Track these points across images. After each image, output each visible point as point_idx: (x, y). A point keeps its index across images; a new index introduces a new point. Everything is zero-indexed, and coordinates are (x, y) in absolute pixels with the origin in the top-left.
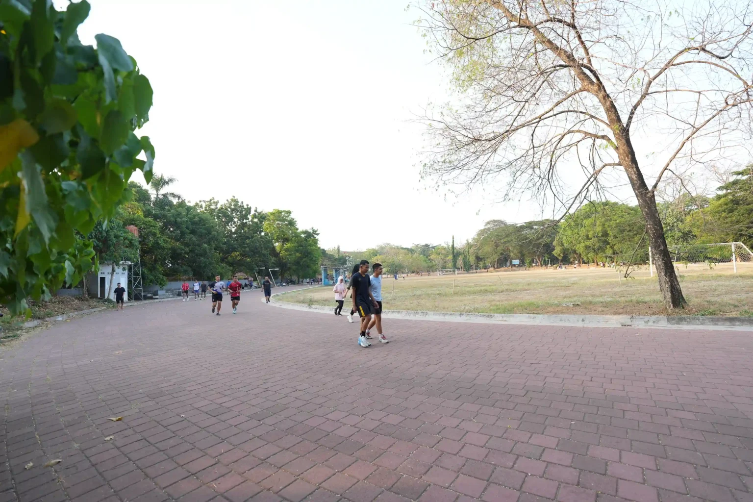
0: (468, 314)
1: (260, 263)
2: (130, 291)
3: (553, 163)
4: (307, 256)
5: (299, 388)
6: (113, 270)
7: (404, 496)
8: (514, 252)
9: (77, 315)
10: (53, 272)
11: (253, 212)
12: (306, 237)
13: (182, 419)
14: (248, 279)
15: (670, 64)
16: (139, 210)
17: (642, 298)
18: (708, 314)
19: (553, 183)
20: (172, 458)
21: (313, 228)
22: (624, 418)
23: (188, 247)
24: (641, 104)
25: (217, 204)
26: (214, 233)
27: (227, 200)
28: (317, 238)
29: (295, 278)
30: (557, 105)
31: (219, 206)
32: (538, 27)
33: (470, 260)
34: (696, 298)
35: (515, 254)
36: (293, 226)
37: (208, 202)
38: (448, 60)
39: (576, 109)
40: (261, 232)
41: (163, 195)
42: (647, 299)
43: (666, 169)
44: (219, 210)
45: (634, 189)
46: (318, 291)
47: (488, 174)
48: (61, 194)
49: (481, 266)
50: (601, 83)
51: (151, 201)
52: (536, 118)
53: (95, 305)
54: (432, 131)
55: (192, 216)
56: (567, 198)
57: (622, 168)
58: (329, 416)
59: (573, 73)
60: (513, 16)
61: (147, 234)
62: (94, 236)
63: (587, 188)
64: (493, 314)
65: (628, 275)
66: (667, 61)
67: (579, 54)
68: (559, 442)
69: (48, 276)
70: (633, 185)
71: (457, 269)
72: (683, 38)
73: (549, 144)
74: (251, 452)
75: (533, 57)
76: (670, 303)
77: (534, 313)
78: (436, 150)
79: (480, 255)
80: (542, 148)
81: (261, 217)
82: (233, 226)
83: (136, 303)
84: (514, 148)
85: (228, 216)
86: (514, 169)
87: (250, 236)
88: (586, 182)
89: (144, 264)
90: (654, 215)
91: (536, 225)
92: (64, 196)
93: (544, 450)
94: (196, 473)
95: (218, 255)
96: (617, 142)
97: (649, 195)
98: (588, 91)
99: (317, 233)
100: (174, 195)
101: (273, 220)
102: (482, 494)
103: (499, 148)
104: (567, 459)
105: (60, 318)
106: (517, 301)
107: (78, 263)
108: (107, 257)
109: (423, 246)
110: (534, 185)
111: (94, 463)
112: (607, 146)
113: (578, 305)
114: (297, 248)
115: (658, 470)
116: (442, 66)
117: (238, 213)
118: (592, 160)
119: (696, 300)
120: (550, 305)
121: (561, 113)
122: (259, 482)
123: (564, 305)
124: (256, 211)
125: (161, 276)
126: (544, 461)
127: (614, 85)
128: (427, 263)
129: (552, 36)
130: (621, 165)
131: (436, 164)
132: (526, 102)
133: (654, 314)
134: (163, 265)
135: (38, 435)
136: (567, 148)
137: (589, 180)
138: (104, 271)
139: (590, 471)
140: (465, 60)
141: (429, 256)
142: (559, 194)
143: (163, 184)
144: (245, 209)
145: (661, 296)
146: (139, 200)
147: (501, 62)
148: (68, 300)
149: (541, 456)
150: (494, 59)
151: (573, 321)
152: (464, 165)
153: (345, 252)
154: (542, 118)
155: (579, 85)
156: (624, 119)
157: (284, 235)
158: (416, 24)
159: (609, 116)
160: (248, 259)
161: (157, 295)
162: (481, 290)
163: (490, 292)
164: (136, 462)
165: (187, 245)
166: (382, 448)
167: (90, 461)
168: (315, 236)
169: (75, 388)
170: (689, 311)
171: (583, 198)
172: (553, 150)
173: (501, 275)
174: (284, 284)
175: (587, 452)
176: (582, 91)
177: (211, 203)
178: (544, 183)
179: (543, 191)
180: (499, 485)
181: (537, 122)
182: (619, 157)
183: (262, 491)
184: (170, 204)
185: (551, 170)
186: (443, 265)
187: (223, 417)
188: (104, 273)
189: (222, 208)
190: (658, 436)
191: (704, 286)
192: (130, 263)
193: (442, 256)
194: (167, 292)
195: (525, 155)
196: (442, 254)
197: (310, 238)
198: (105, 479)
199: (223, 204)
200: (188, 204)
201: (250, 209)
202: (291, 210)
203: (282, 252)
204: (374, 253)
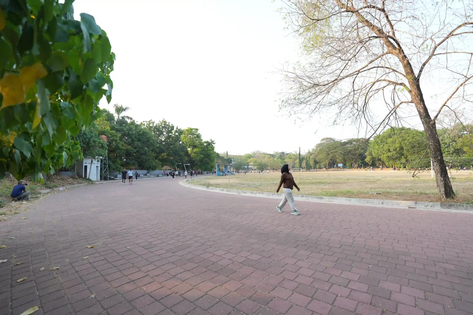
0: (307, 196)
1: (179, 161)
2: (101, 175)
3: (367, 101)
4: (208, 157)
5: (198, 235)
6: (92, 162)
7: (258, 303)
8: (339, 158)
9: (71, 187)
10: (56, 158)
11: (175, 129)
12: (207, 145)
13: (128, 249)
14: (171, 170)
15: (451, 34)
16: (108, 126)
17: (424, 191)
18: (471, 203)
19: (366, 114)
20: (120, 271)
21: (211, 140)
22: (405, 265)
23: (136, 149)
24: (428, 62)
25: (154, 123)
26: (151, 141)
27: (160, 121)
28: (214, 146)
30: (371, 62)
31: (155, 125)
32: (360, 11)
33: (310, 163)
34: (463, 192)
35: (340, 160)
36: (199, 138)
37: (148, 122)
38: (300, 34)
39: (383, 66)
40: (180, 141)
41: (122, 117)
42: (428, 192)
43: (444, 105)
44: (155, 127)
45: (421, 119)
46: (213, 179)
47: (323, 107)
48: (60, 109)
49: (318, 167)
50: (401, 48)
51: (115, 121)
52: (356, 72)
53: (81, 182)
54: (287, 79)
55: (138, 130)
56: (375, 124)
57: (413, 104)
58: (214, 253)
59: (382, 42)
60: (343, 4)
61: (112, 141)
62: (81, 141)
63: (389, 118)
64: (323, 197)
65: (415, 175)
66: (449, 33)
67: (387, 29)
68: (360, 277)
69: (54, 160)
70: (421, 115)
71: (302, 168)
72: (462, 16)
73: (364, 89)
74: (167, 271)
75: (356, 31)
76: (444, 195)
77: (350, 198)
78: (291, 91)
79: (317, 159)
80: (359, 91)
81: (180, 132)
82: (163, 137)
83: (104, 182)
84: (341, 91)
85: (160, 131)
86: (340, 105)
87: (173, 144)
88: (388, 113)
89: (109, 158)
90: (434, 136)
91: (354, 141)
92: (62, 110)
93: (350, 281)
94: (134, 281)
95: (154, 155)
96: (411, 87)
97: (432, 123)
98: (392, 53)
99: (214, 142)
100: (128, 118)
101: (187, 134)
102: (307, 305)
103: (331, 91)
104: (365, 287)
105: (61, 189)
106: (339, 190)
107: (70, 154)
108: (88, 154)
109: (280, 153)
110: (353, 115)
111: (77, 271)
112: (403, 90)
113: (380, 193)
114: (201, 152)
115: (426, 299)
116: (296, 38)
117: (166, 129)
118: (393, 99)
119: (464, 194)
120: (362, 193)
121: (373, 68)
122: (171, 288)
123: (371, 193)
124: (177, 128)
125: (119, 166)
126: (349, 288)
127: (410, 49)
129: (369, 18)
130: (413, 103)
131: (289, 101)
132: (349, 60)
133: (431, 201)
134: (121, 159)
135: (47, 253)
136: (377, 91)
137: (390, 112)
138: (87, 162)
139: (379, 297)
140: (311, 34)
141: (284, 159)
142: (370, 122)
143: (122, 110)
144: (170, 127)
145: (438, 190)
146: (107, 120)
147: (334, 35)
148: (66, 178)
149: (348, 285)
150: (329, 33)
151: (376, 203)
152: (307, 102)
153: (231, 156)
154: (360, 71)
155: (386, 50)
156: (416, 72)
157: (194, 144)
158: (279, 10)
159: (406, 70)
160: (172, 158)
161: (117, 177)
162: (316, 182)
163: (322, 183)
164: (100, 272)
165: (135, 148)
166: (247, 274)
167: (75, 270)
168: (213, 144)
169: (68, 228)
170: (457, 201)
171: (386, 124)
172: (367, 92)
173: (330, 173)
175: (378, 285)
176: (388, 53)
177: (150, 123)
178: (360, 114)
179: (360, 119)
180: (319, 300)
181: (356, 74)
182: (411, 97)
183: (172, 294)
184: (126, 123)
185: (365, 106)
186: (293, 166)
187: (152, 250)
189: (157, 126)
190: (428, 278)
191: (470, 185)
192: (101, 157)
195: (348, 95)
196: (293, 159)
197: (210, 146)
198: (82, 280)
199: (157, 123)
200: (136, 123)
201: (174, 127)
202: (198, 128)
203: (192, 154)
204: (249, 156)
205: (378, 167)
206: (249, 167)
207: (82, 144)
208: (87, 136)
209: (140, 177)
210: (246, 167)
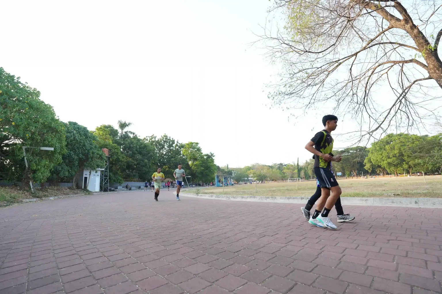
2: (101, 186)
3: (367, 91)
4: (208, 169)
6: (90, 173)
8: (337, 167)
9: (64, 197)
11: (176, 143)
12: (207, 158)
14: (172, 182)
16: (110, 140)
21: (211, 153)
25: (155, 138)
27: (162, 136)
28: (213, 159)
29: (201, 183)
31: (157, 139)
33: (309, 173)
35: (338, 169)
36: (200, 151)
37: (150, 137)
40: (180, 154)
41: (125, 132)
51: (118, 136)
53: (78, 193)
55: (140, 144)
61: (113, 153)
62: (80, 152)
63: (400, 101)
71: (301, 178)
81: (181, 146)
82: (165, 151)
83: (104, 193)
85: (162, 145)
87: (174, 157)
89: (111, 170)
95: (155, 167)
98: (396, 27)
99: (213, 155)
100: (131, 133)
101: (188, 148)
105: (52, 198)
108: (87, 164)
109: (279, 164)
112: (415, 67)
114: (201, 164)
117: (168, 144)
125: (120, 178)
128: (281, 174)
130: (432, 79)
134: (122, 171)
138: (86, 173)
141: (283, 170)
143: (126, 126)
144: (171, 141)
146: (111, 135)
153: (231, 168)
155: (387, 25)
156: (432, 41)
157: (194, 157)
159: (417, 42)
161: (117, 189)
165: (136, 160)
168: (213, 157)
171: (397, 109)
172: (367, 81)
174: (194, 186)
176: (390, 28)
177: (152, 138)
178: (360, 108)
179: (361, 113)
182: (428, 72)
184: (129, 137)
185: (366, 98)
186: (292, 176)
188: (87, 175)
189: (158, 140)
192: (102, 169)
193: (291, 170)
194: (123, 188)
197: (210, 158)
199: (159, 138)
200: (138, 137)
201: (174, 140)
202: (198, 142)
203: (193, 167)
204: (249, 169)
205: (379, 175)
206: (249, 179)
207: (81, 155)
208: (87, 148)
209: (140, 189)
210: (246, 179)
